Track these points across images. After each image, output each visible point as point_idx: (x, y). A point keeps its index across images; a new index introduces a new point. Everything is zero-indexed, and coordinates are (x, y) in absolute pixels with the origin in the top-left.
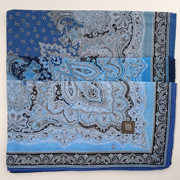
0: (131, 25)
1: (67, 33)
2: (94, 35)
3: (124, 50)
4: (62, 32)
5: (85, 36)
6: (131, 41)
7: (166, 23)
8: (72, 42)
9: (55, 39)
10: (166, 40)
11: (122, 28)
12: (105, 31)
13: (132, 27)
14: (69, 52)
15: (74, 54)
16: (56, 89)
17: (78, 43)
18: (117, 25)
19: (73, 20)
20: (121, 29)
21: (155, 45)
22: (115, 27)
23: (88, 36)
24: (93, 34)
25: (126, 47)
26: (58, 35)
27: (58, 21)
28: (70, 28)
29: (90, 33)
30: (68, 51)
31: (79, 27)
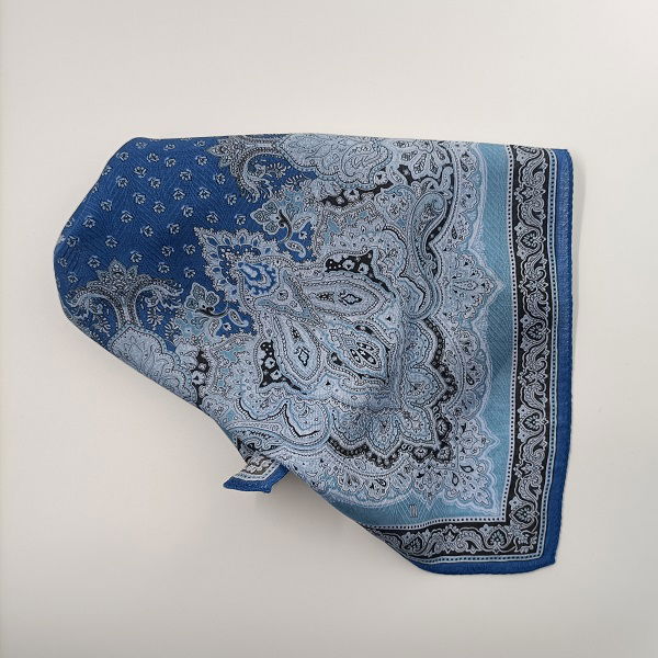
0: (448, 171)
1: (272, 199)
2: (351, 198)
3: (429, 239)
4: (258, 196)
5: (324, 201)
6: (447, 214)
7: (544, 166)
8: (292, 223)
9: (239, 218)
10: (546, 213)
11: (427, 176)
12: (380, 182)
13: (452, 176)
14: (286, 249)
15: (302, 255)
16: (262, 354)
17: (309, 225)
18: (411, 169)
19: (285, 162)
20: (422, 179)
21: (517, 228)
22: (406, 172)
23: (332, 200)
24: (346, 194)
25: (436, 232)
26: (246, 204)
27: (241, 165)
28: (278, 184)
29: (339, 192)
30: (282, 248)
31: (303, 179)
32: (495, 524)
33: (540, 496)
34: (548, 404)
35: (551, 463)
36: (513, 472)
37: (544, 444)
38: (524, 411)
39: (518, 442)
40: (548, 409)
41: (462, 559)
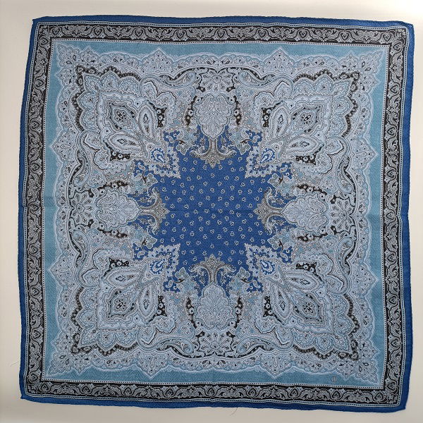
4: (272, 232)
8: (284, 246)
9: (263, 241)
10: (398, 245)
11: (343, 231)
12: (323, 233)
13: (355, 230)
14: (280, 257)
15: (287, 260)
17: (291, 247)
18: (336, 227)
31: (291, 227)
32: (378, 390)
33: (399, 378)
34: (402, 334)
35: (404, 362)
36: (387, 366)
37: (401, 353)
38: (391, 338)
39: (389, 352)
40: (402, 337)
41: (363, 405)
